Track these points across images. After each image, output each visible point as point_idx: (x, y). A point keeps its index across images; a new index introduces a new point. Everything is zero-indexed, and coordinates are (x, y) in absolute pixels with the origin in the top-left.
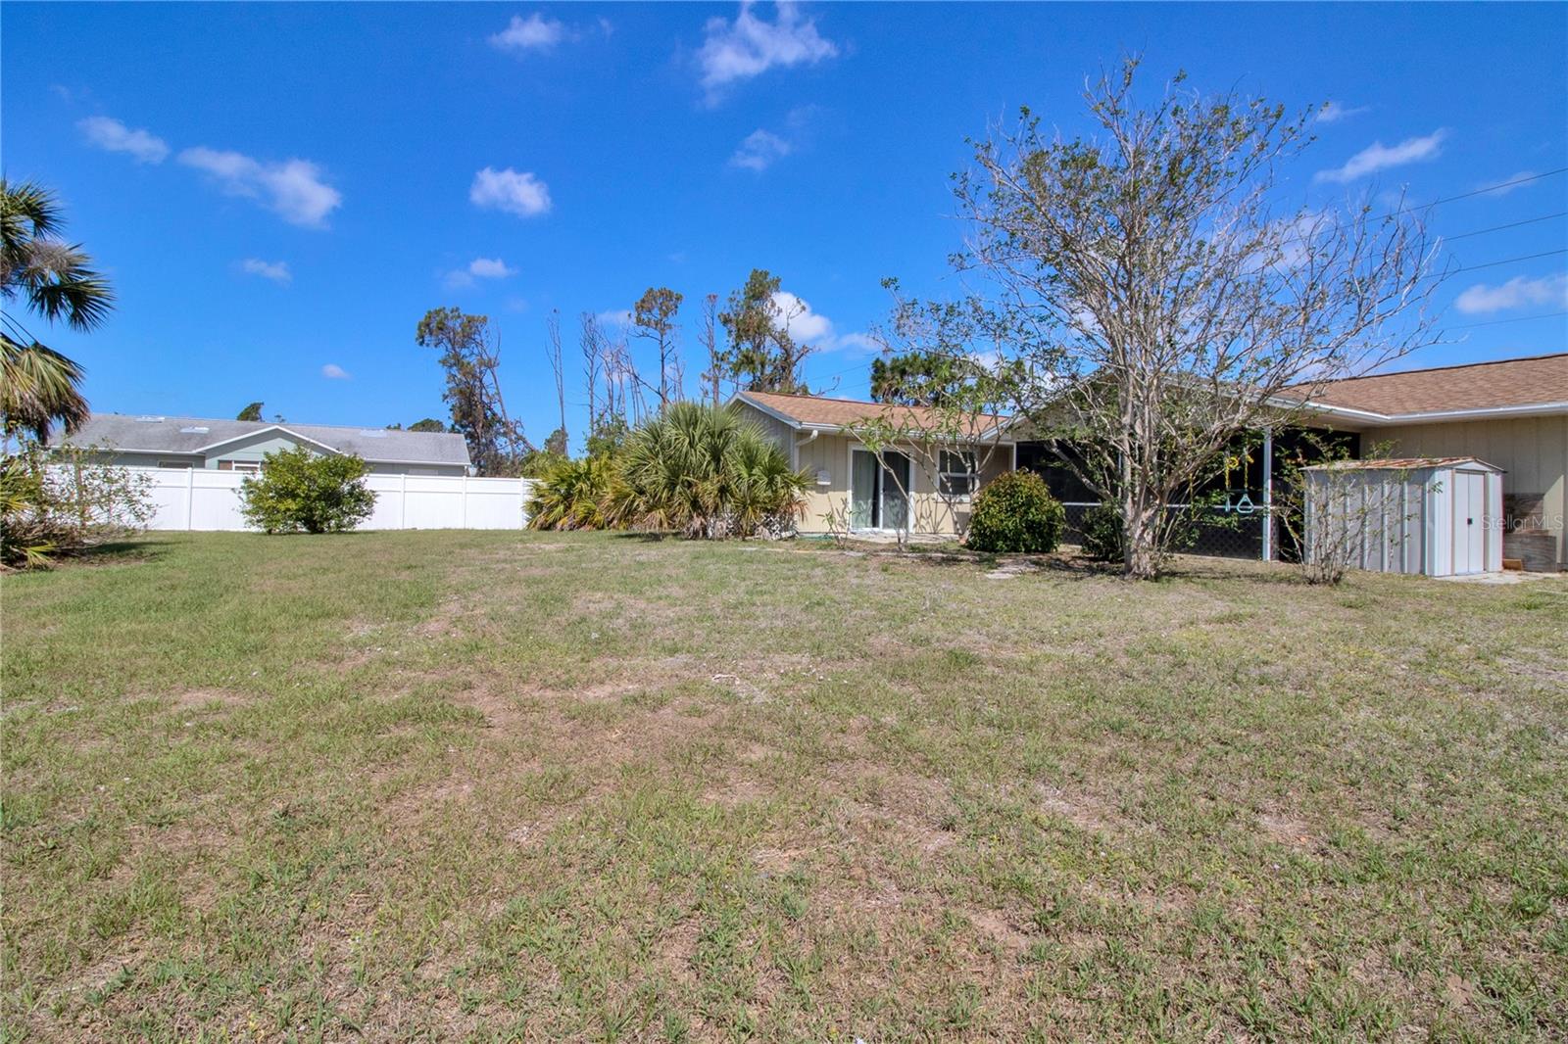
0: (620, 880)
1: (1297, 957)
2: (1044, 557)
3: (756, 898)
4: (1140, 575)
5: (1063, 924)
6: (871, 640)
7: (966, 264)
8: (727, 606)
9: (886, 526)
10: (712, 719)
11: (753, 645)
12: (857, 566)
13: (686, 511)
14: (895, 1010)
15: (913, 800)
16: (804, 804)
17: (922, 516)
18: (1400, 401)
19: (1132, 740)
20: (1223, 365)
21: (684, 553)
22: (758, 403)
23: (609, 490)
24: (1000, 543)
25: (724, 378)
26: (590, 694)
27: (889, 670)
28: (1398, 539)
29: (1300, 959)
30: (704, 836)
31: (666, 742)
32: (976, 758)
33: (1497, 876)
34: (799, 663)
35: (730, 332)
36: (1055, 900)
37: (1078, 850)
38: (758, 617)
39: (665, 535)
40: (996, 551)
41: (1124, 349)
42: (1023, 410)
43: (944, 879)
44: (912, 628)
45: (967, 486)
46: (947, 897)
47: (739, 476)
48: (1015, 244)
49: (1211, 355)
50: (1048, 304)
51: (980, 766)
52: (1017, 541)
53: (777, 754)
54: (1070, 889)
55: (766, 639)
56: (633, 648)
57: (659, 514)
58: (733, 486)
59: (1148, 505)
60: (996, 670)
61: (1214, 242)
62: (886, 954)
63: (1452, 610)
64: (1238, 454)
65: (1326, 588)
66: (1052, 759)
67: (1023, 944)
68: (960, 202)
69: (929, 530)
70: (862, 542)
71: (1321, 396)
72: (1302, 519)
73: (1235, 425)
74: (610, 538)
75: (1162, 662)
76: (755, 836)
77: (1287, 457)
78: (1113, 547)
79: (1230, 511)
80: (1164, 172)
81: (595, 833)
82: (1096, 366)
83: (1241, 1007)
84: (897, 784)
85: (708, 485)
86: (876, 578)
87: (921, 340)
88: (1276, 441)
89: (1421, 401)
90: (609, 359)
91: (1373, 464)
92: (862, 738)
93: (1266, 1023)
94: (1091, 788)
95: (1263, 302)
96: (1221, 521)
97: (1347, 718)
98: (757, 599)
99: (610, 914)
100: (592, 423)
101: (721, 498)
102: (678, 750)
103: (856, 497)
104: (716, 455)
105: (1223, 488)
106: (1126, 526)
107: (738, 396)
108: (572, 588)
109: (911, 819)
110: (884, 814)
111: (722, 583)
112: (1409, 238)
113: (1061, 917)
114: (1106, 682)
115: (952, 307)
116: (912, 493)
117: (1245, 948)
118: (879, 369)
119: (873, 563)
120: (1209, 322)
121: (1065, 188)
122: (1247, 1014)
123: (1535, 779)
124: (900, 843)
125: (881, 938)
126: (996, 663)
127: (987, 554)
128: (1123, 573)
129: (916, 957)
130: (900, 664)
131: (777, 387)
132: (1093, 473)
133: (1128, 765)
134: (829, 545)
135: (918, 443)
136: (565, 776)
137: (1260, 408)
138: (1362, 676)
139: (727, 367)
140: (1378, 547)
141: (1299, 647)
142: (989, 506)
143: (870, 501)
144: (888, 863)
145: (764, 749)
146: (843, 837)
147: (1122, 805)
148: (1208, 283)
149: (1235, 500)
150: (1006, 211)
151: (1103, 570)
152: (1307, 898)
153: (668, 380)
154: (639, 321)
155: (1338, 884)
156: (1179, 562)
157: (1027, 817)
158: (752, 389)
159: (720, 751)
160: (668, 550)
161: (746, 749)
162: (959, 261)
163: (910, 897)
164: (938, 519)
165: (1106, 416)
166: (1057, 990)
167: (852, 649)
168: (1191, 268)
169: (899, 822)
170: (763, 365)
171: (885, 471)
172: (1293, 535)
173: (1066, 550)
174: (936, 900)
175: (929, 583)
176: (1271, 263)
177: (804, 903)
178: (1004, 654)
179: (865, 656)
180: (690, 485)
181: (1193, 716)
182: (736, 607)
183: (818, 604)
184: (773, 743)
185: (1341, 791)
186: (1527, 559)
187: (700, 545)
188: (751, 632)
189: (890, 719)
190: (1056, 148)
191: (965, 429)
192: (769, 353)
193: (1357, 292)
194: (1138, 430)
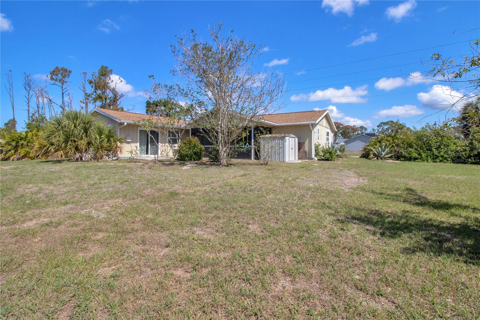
0: (39, 295)
1: (256, 259)
2: (199, 162)
3: (98, 287)
4: (223, 165)
5: (200, 267)
6: (144, 191)
7: (175, 74)
8: (90, 185)
9: (151, 154)
10: (81, 227)
11: (100, 198)
12: (141, 168)
13: (73, 151)
14: (148, 309)
15: (156, 240)
16: (118, 250)
17: (163, 151)
18: (279, 120)
19: (220, 211)
20: (242, 110)
21: (72, 167)
22: (104, 113)
23: (36, 144)
24: (186, 158)
25: (90, 103)
26: (25, 225)
27: (150, 200)
28: (279, 153)
29: (257, 259)
30: (77, 270)
31: (61, 239)
32: (177, 223)
33: (296, 230)
34: (118, 202)
35: (92, 86)
36: (198, 260)
37: (205, 244)
38: (103, 188)
39: (63, 161)
40: (185, 161)
41: (219, 103)
42: (192, 119)
43: (166, 262)
44: (158, 186)
45: (176, 141)
46: (166, 268)
47: (96, 138)
48: (190, 70)
49: (240, 106)
50: (199, 89)
51: (178, 226)
52: (191, 157)
53: (108, 234)
54: (202, 256)
55: (105, 195)
56: (47, 205)
57: (61, 152)
58: (93, 142)
59: (225, 146)
60: (184, 196)
61: (240, 77)
62: (146, 292)
63: (289, 169)
64: (246, 132)
65: (265, 166)
66: (199, 220)
67: (189, 276)
68: (173, 54)
69: (165, 155)
70: (143, 160)
71: (263, 118)
72: (260, 149)
73: (245, 125)
74: (38, 163)
75: (228, 188)
76: (98, 265)
77: (257, 133)
78: (216, 158)
79: (244, 147)
80: (228, 56)
81: (26, 280)
82: (212, 107)
83: (244, 276)
84: (151, 236)
85: (82, 142)
86: (147, 171)
87: (161, 95)
88: (254, 129)
89: (283, 121)
90: (37, 92)
91: (274, 135)
92: (140, 224)
93: (249, 279)
94: (209, 226)
95: (251, 94)
96: (242, 150)
97: (268, 197)
98: (102, 182)
99: (33, 309)
100: (29, 117)
101: (88, 146)
102: (66, 240)
103: (140, 145)
104: (86, 131)
105: (242, 142)
106: (220, 152)
107: (95, 110)
108: (17, 184)
109: (156, 246)
110: (147, 247)
111: (88, 177)
112: (281, 81)
113: (199, 265)
114: (214, 195)
115: (171, 86)
116: (159, 144)
117: (245, 260)
118: (148, 104)
119: (146, 166)
120: (239, 97)
121: (204, 56)
122: (245, 278)
123: (302, 206)
124: (151, 255)
125: (144, 287)
126: (184, 194)
127: (183, 162)
128: (219, 165)
129: (156, 290)
130: (154, 198)
131: (112, 107)
132: (211, 137)
133: (219, 218)
134: (131, 161)
135: (161, 128)
136: (11, 260)
137: (250, 121)
138: (271, 187)
139: (91, 99)
140: (275, 155)
141: (258, 181)
142: (183, 147)
143: (146, 146)
144: (147, 262)
145: (103, 233)
146: (132, 258)
147: (217, 229)
148: (239, 87)
149: (245, 144)
150: (187, 59)
151: (214, 165)
152: (258, 244)
153: (65, 102)
154: (52, 79)
155: (265, 239)
156: (233, 161)
157: (191, 238)
158: (101, 107)
159: (85, 237)
160: (65, 166)
161: (96, 235)
162: (174, 72)
163: (155, 271)
164: (168, 152)
165: (214, 121)
166: (198, 286)
167: (137, 195)
168: (235, 83)
169: (152, 248)
170: (106, 99)
171: (150, 137)
172: (258, 153)
173: (205, 159)
174: (162, 270)
175: (164, 171)
176: (253, 84)
177: (116, 284)
178: (186, 191)
179: (142, 197)
180: (75, 141)
181: (235, 202)
182: (93, 185)
183: (126, 181)
184: (107, 231)
185: (266, 216)
186: (302, 157)
187: (79, 164)
188: (100, 193)
189: (150, 216)
190: (201, 44)
191: (176, 124)
192: (108, 95)
193: (270, 93)
194: (223, 126)
